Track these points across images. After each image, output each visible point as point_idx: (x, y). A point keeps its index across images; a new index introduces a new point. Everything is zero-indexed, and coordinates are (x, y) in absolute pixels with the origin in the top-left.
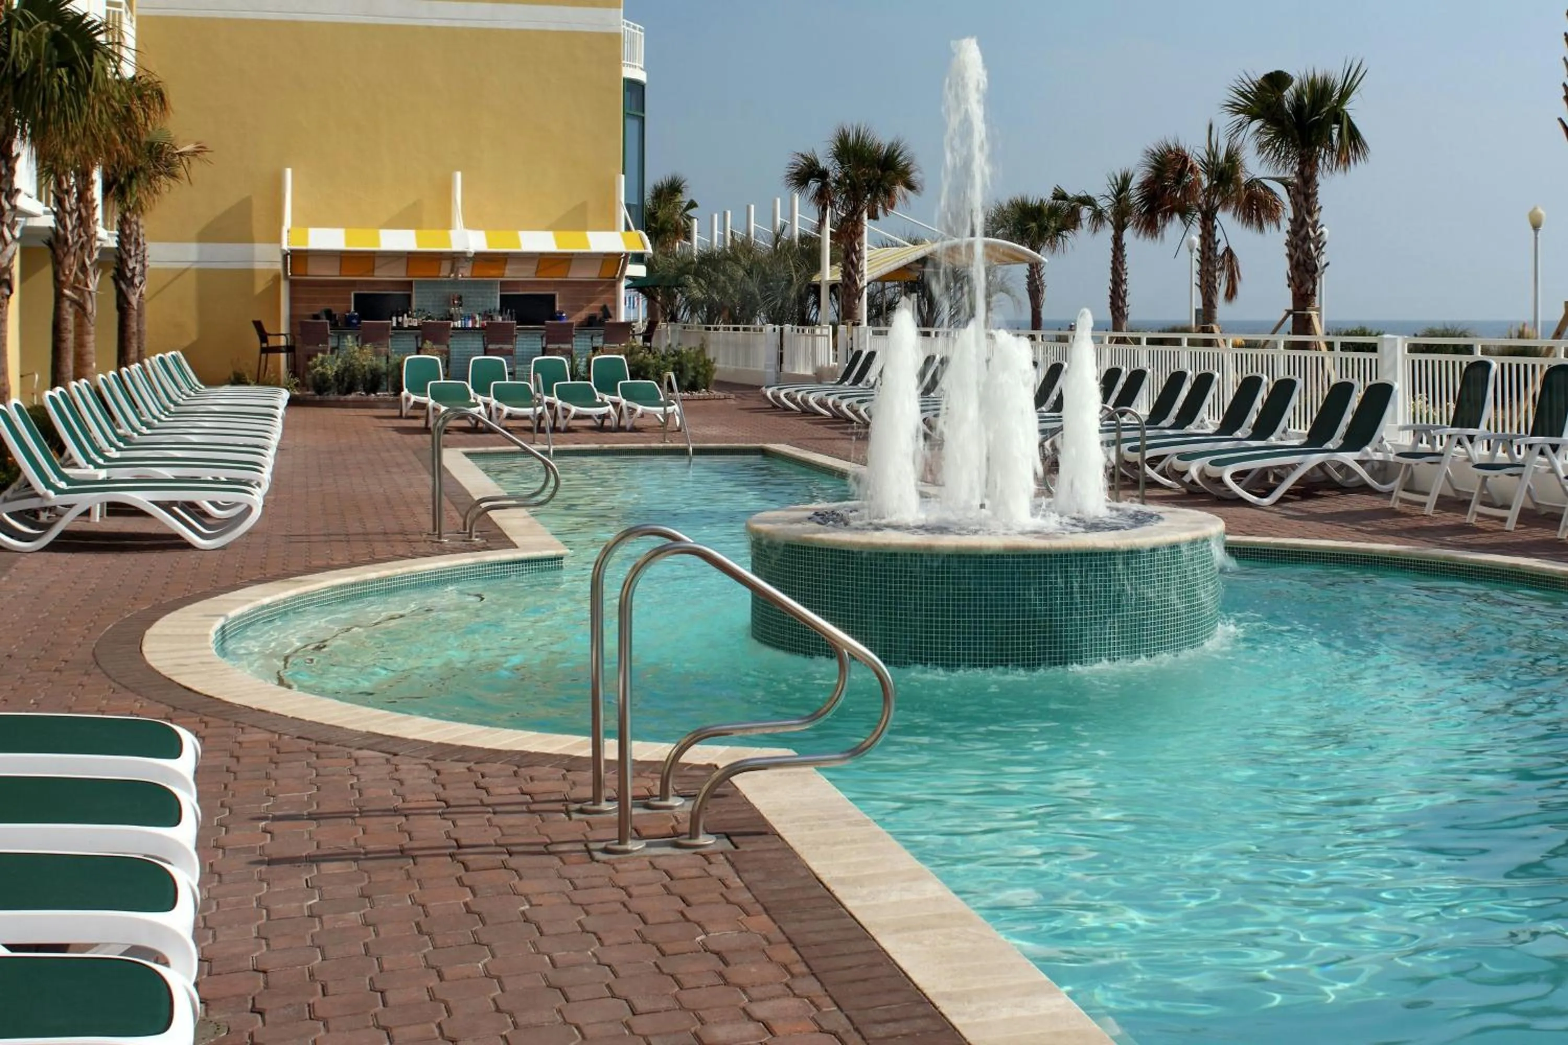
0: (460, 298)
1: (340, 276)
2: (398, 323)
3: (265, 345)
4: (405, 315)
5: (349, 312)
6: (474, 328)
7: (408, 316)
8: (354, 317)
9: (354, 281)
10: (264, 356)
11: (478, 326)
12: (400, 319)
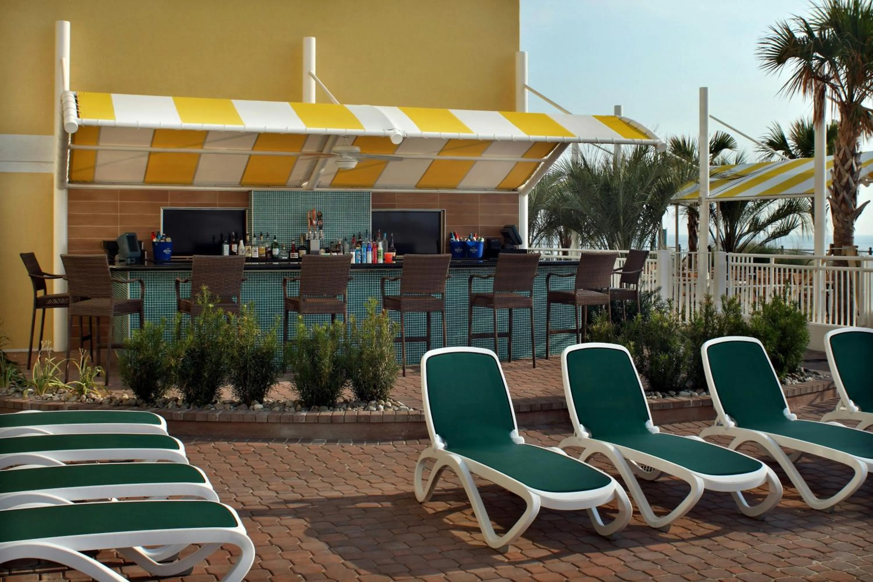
0: (320, 217)
1: (145, 183)
2: (231, 253)
3: (40, 293)
4: (242, 242)
5: (157, 235)
6: (375, 265)
7: (245, 243)
8: (165, 245)
9: (166, 192)
10: (39, 311)
11: (381, 261)
12: (235, 247)
